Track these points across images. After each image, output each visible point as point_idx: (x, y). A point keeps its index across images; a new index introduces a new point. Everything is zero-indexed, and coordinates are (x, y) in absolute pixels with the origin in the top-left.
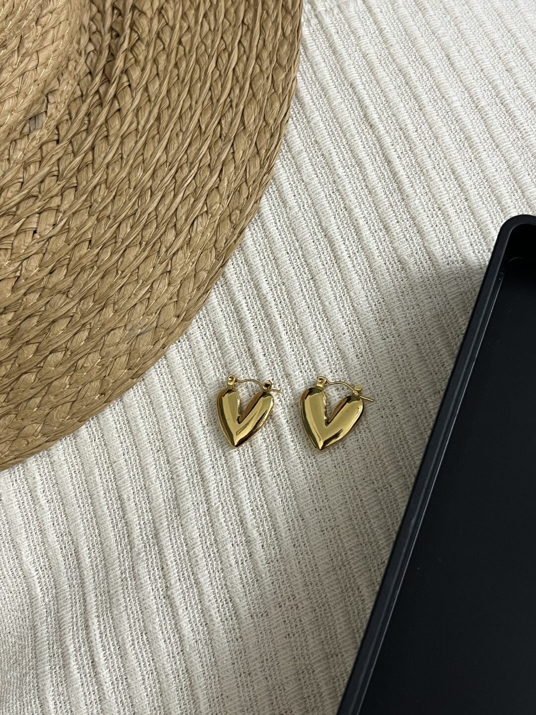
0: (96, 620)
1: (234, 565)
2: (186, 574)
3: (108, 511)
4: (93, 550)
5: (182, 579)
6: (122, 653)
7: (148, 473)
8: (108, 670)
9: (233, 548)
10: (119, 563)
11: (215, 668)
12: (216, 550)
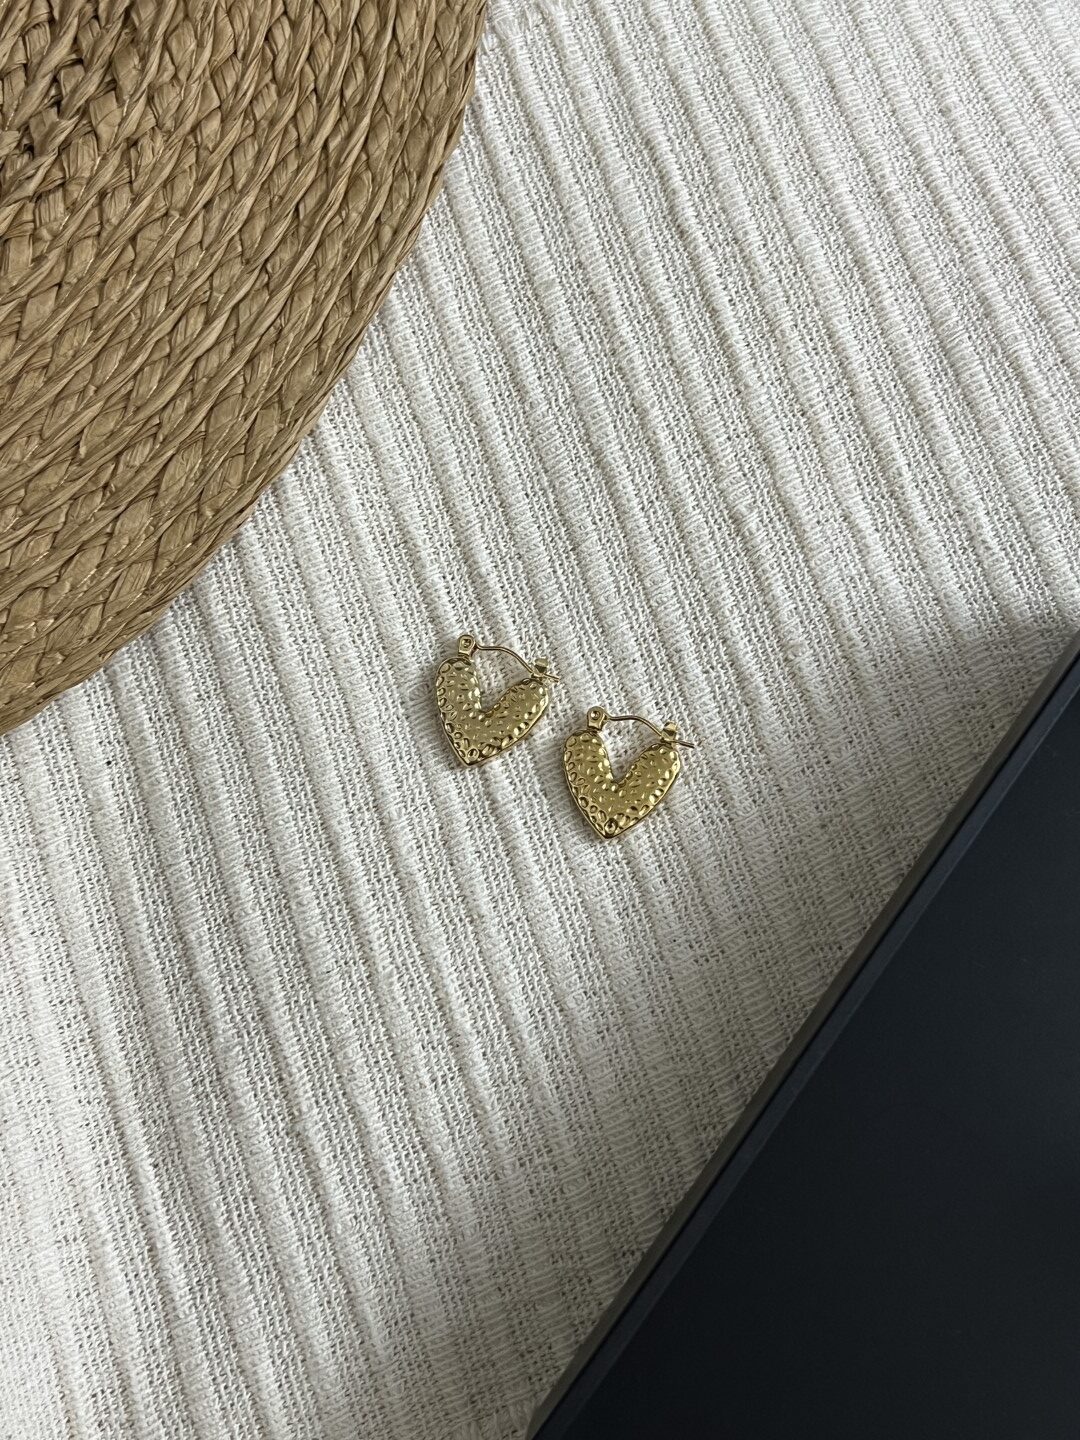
0: (151, 1171)
1: (430, 1086)
2: (330, 1095)
3: (158, 961)
4: (130, 1035)
5: (323, 1103)
6: (209, 1235)
7: (237, 892)
8: (182, 1265)
9: (424, 1054)
10: (186, 1065)
11: (396, 1267)
12: (389, 1054)
